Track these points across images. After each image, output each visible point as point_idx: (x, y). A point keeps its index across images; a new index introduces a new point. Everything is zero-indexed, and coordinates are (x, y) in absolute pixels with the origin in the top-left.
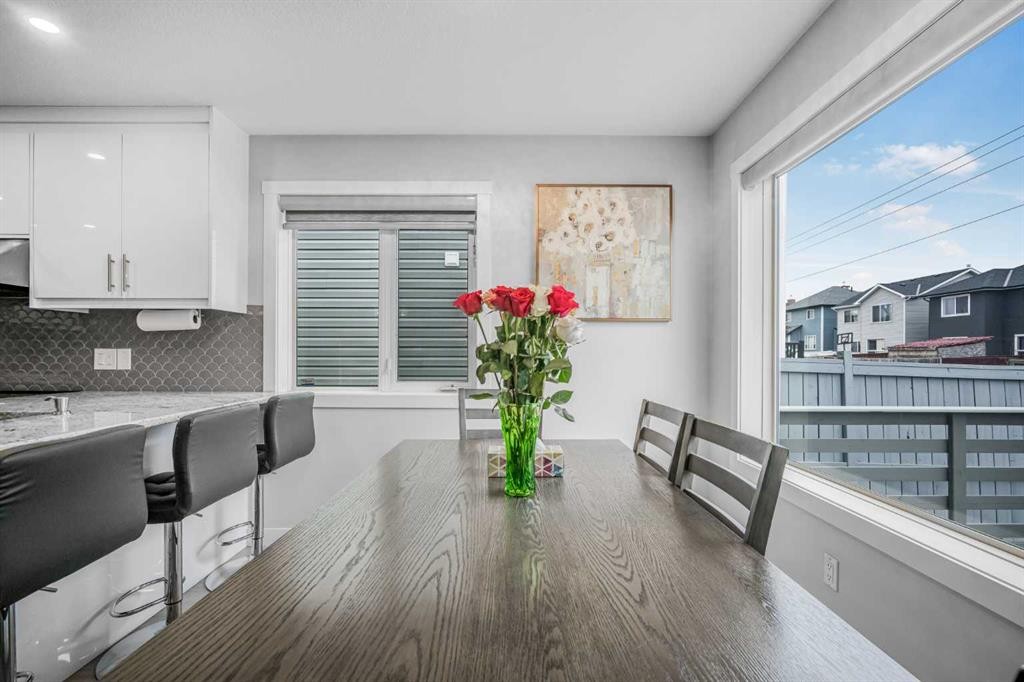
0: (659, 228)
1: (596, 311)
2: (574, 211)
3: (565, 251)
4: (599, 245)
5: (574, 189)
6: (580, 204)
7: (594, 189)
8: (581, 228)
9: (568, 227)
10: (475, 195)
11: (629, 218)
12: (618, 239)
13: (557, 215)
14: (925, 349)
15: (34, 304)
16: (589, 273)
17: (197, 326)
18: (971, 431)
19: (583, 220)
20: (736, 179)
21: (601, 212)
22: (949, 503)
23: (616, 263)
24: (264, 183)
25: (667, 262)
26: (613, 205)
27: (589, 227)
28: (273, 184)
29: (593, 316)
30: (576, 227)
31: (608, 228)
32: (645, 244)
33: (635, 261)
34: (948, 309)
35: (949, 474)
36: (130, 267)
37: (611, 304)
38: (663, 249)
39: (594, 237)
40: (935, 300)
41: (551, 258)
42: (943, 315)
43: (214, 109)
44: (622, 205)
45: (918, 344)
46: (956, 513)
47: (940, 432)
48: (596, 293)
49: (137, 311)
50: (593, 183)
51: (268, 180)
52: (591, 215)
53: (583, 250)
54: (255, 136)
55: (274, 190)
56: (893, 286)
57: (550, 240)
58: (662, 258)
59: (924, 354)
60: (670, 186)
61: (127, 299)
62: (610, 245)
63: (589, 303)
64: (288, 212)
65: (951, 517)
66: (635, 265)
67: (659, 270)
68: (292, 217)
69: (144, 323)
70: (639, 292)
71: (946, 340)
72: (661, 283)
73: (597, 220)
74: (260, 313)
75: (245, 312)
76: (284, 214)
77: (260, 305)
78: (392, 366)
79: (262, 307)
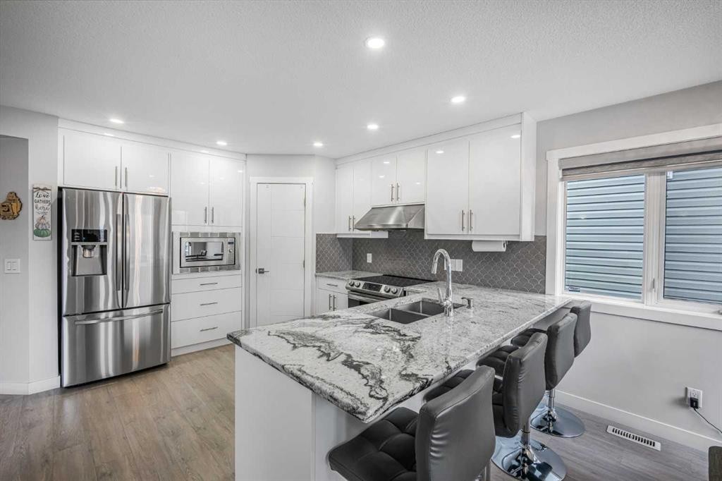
15: (426, 237)
17: (504, 250)
24: (548, 153)
28: (555, 152)
36: (473, 217)
43: (525, 113)
49: (472, 241)
51: (550, 150)
54: (540, 122)
55: (554, 157)
61: (471, 235)
64: (563, 170)
68: (567, 172)
69: (476, 248)
74: (544, 240)
75: (533, 240)
76: (561, 171)
77: (544, 235)
78: (659, 285)
79: (546, 236)
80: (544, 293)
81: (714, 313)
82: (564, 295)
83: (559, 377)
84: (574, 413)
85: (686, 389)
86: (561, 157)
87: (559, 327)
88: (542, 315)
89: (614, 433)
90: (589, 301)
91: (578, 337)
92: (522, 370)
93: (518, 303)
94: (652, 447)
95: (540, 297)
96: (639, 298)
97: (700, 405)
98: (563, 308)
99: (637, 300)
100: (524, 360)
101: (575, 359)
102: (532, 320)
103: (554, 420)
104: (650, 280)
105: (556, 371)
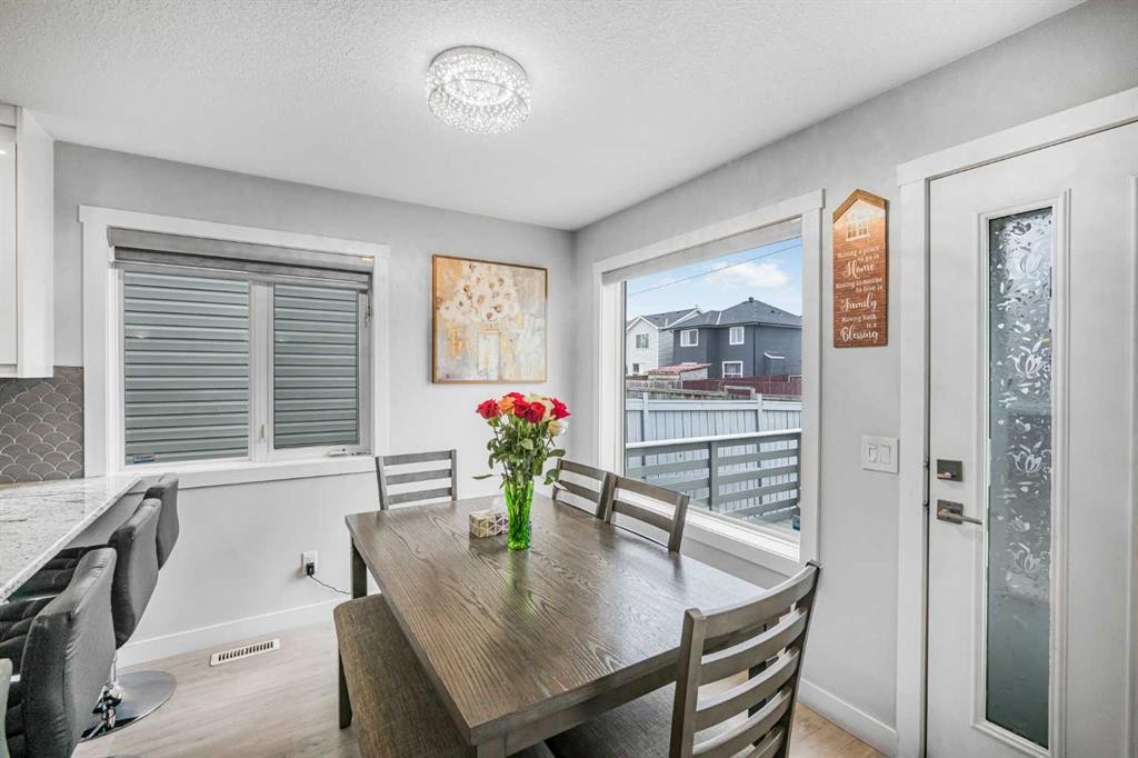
0: (537, 303)
1: (487, 374)
2: (468, 283)
3: (460, 318)
4: (489, 316)
5: (468, 263)
6: (474, 279)
7: (486, 265)
8: (475, 299)
9: (462, 297)
10: (373, 257)
11: (514, 293)
12: (506, 310)
13: (454, 286)
14: (672, 373)
16: (481, 339)
18: (722, 452)
19: (476, 292)
20: (598, 279)
21: (491, 286)
22: (709, 502)
23: (504, 333)
24: (82, 207)
25: (543, 332)
26: (501, 280)
27: (481, 299)
29: (485, 378)
30: (470, 298)
31: (499, 301)
32: (527, 317)
33: (519, 331)
34: (685, 341)
35: (709, 483)
37: (499, 368)
38: (540, 322)
39: (485, 309)
40: (677, 332)
41: (448, 325)
42: (682, 345)
43: (24, 110)
44: (509, 281)
45: (667, 369)
46: (713, 507)
47: (705, 453)
48: (487, 358)
50: (485, 259)
51: (89, 204)
52: (484, 288)
53: (476, 319)
54: (61, 142)
56: (649, 318)
57: (447, 308)
58: (539, 330)
59: (671, 377)
60: (546, 270)
62: (499, 315)
63: (481, 367)
64: (117, 248)
65: (711, 509)
66: (518, 335)
67: (537, 339)
68: (124, 254)
70: (522, 358)
71: (685, 365)
72: (539, 350)
73: (488, 293)
74: (76, 376)
75: (51, 375)
76: (112, 251)
77: (79, 365)
78: (269, 434)
79: (82, 368)
80: (83, 477)
81: (325, 456)
82: (123, 473)
83: (137, 616)
84: (156, 668)
85: (302, 556)
86: (113, 225)
87: (133, 529)
88: (89, 518)
89: (222, 661)
90: (174, 474)
91: (161, 538)
92: (74, 633)
93: (23, 509)
94: (271, 649)
95: (74, 485)
96: (246, 454)
97: (316, 569)
98: (127, 494)
99: (242, 458)
100: (77, 611)
101: (160, 572)
102: (70, 533)
103: (116, 702)
104: (258, 429)
105: (131, 609)
